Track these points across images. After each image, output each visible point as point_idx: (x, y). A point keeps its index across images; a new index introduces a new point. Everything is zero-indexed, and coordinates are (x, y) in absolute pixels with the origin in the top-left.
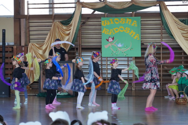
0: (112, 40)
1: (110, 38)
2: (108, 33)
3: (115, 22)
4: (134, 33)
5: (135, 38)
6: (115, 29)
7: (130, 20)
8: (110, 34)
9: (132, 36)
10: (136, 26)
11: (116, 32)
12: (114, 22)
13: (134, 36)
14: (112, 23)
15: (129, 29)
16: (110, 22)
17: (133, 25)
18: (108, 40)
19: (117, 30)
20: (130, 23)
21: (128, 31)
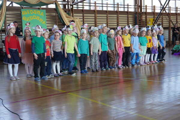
0: (29, 25)
1: (27, 23)
2: (26, 20)
3: (31, 13)
4: (42, 20)
5: (43, 23)
6: (30, 17)
7: (39, 12)
8: (27, 20)
9: (41, 22)
10: (43, 15)
11: (31, 19)
12: (29, 12)
13: (42, 22)
14: (28, 13)
15: (39, 17)
16: (27, 12)
17: (41, 15)
18: (26, 25)
19: (32, 18)
20: (39, 14)
21: (39, 19)
